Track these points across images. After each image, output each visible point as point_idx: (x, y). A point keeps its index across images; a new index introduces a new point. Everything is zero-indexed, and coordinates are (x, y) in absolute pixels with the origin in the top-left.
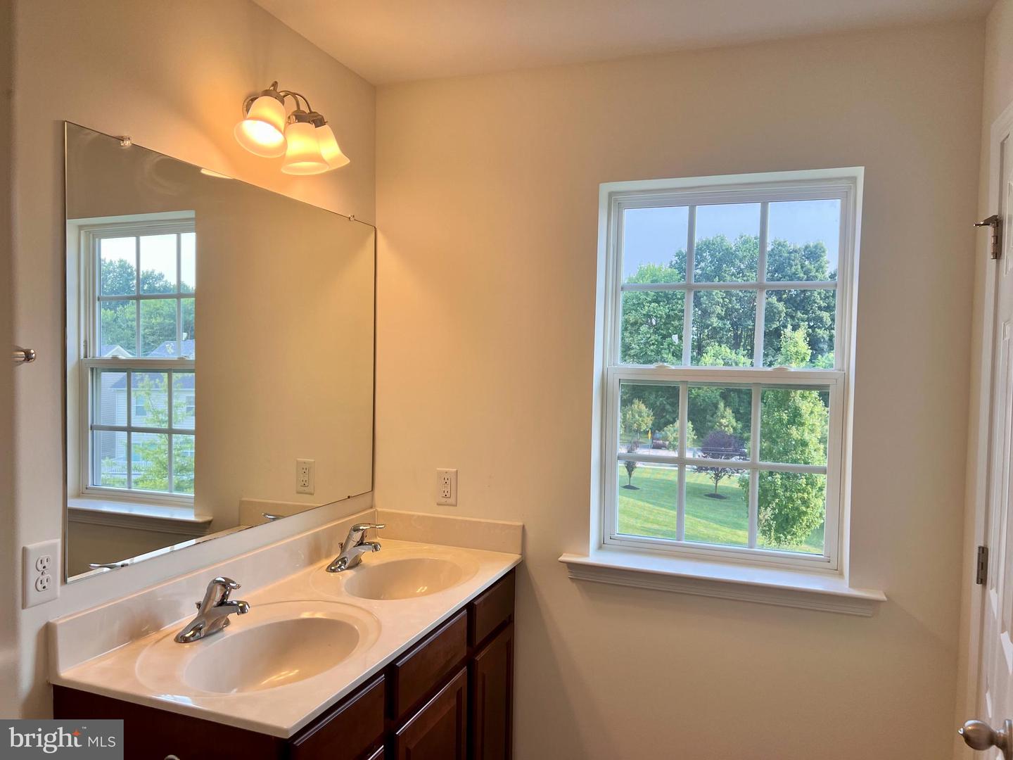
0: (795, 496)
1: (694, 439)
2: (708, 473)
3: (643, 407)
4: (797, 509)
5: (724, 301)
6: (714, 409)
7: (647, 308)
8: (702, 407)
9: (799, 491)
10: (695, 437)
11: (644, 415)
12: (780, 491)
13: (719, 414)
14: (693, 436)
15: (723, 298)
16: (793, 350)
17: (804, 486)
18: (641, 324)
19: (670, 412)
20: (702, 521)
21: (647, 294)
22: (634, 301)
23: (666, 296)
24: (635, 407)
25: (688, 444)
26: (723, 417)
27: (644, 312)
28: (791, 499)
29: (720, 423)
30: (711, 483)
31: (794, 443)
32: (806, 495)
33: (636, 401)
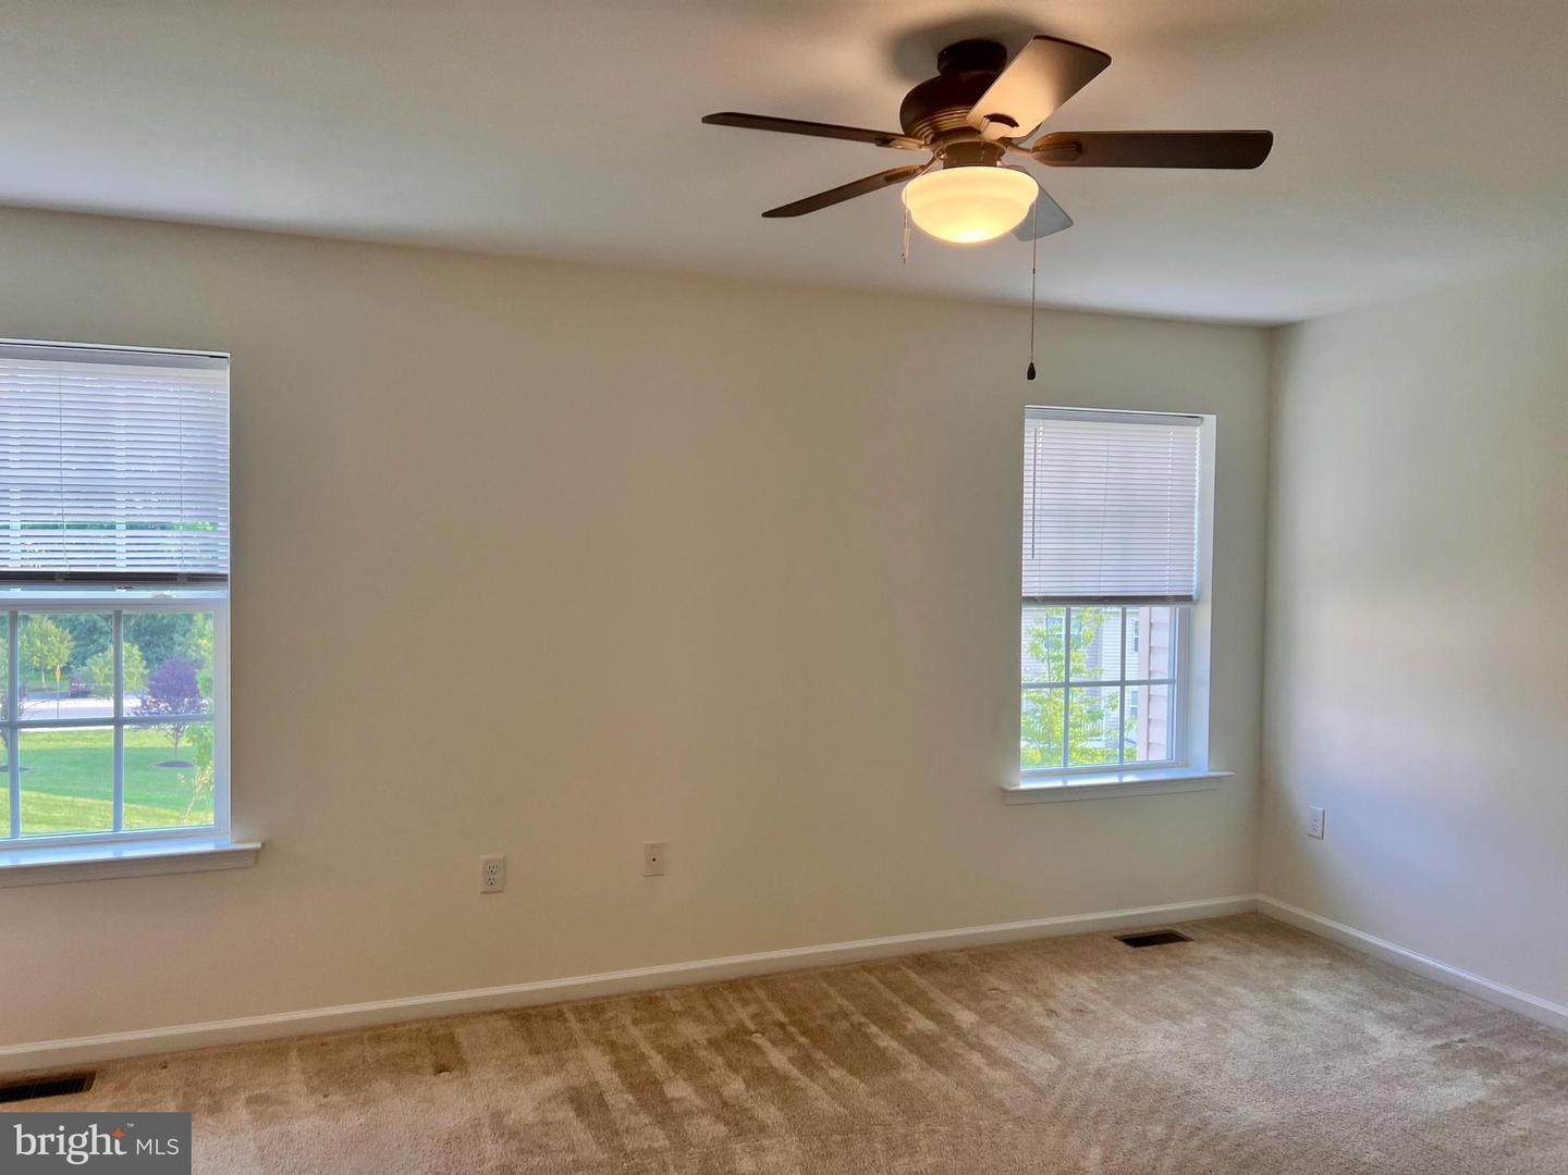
1: (143, 676)
2: (159, 729)
6: (187, 623)
8: (165, 621)
10: (146, 672)
13: (195, 631)
14: (141, 670)
19: (107, 633)
20: (140, 807)
25: (129, 683)
26: (202, 636)
29: (197, 646)
30: (168, 744)
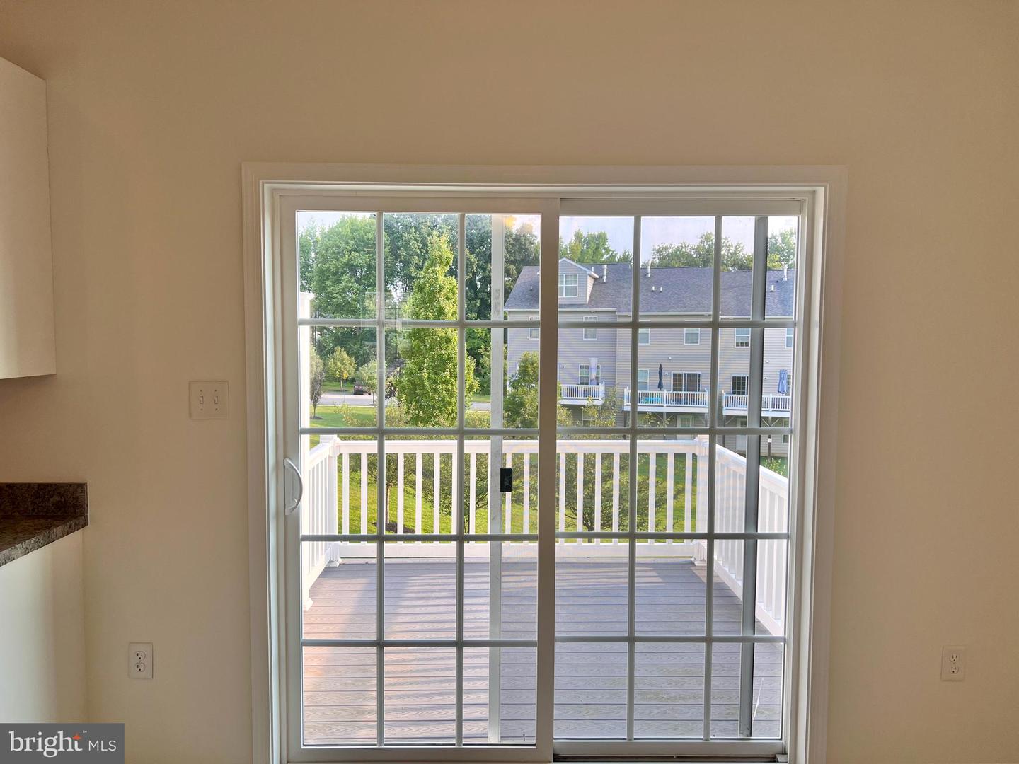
0: (440, 387)
3: (345, 354)
4: (443, 400)
5: (421, 252)
7: (347, 256)
9: (444, 383)
11: (347, 362)
12: (428, 385)
15: (419, 249)
16: (438, 254)
17: (448, 378)
18: (342, 274)
21: (347, 243)
22: (334, 249)
23: (366, 245)
24: (337, 355)
27: (345, 261)
28: (436, 391)
31: (439, 339)
32: (450, 387)
33: (338, 349)
